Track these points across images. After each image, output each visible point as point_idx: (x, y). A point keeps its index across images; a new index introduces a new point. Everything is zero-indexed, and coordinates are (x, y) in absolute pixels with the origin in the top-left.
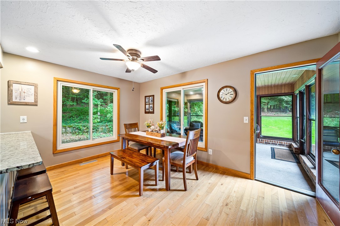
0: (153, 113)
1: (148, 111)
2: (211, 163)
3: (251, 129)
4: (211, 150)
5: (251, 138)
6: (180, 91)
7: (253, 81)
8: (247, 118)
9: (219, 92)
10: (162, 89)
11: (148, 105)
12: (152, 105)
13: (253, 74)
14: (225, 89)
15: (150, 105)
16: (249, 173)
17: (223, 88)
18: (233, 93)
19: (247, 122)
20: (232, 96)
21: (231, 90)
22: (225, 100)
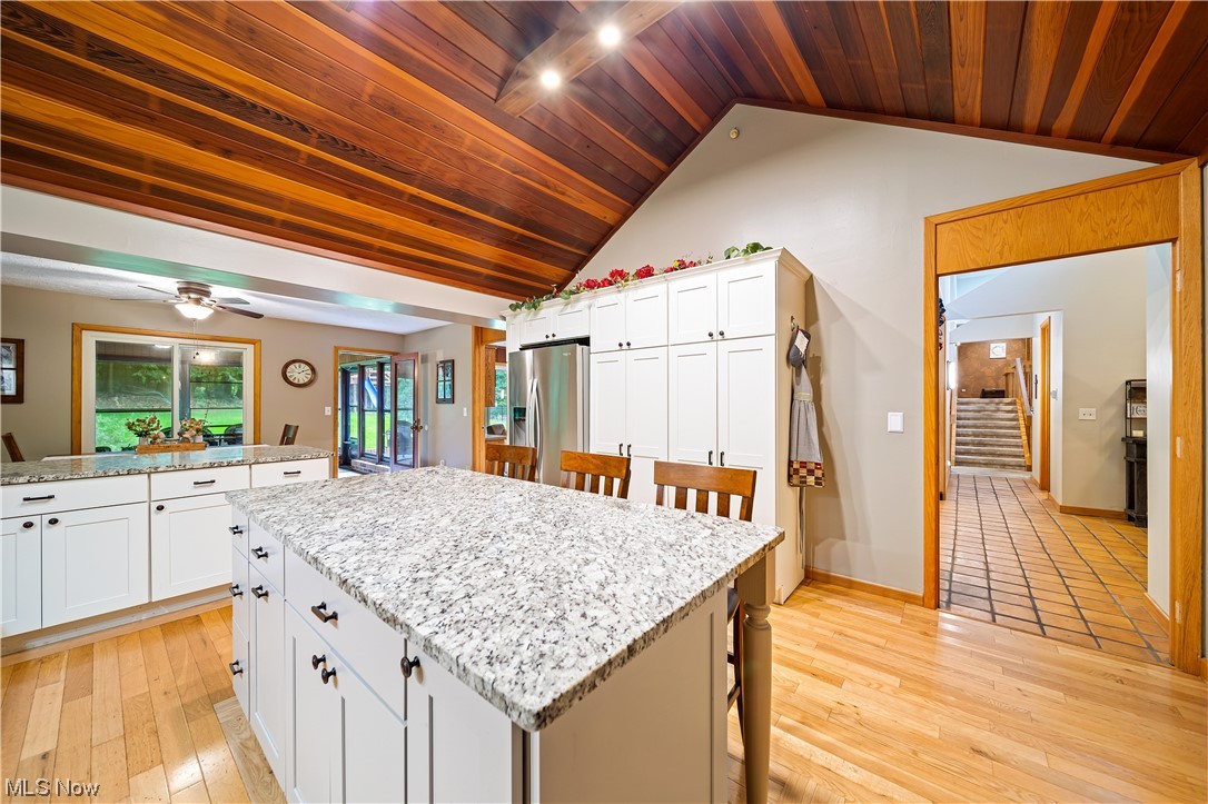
0: (16, 399)
5: (334, 433)
8: (330, 408)
9: (286, 367)
14: (297, 365)
17: (293, 362)
18: (310, 372)
19: (329, 413)
20: (309, 376)
21: (307, 368)
22: (296, 382)
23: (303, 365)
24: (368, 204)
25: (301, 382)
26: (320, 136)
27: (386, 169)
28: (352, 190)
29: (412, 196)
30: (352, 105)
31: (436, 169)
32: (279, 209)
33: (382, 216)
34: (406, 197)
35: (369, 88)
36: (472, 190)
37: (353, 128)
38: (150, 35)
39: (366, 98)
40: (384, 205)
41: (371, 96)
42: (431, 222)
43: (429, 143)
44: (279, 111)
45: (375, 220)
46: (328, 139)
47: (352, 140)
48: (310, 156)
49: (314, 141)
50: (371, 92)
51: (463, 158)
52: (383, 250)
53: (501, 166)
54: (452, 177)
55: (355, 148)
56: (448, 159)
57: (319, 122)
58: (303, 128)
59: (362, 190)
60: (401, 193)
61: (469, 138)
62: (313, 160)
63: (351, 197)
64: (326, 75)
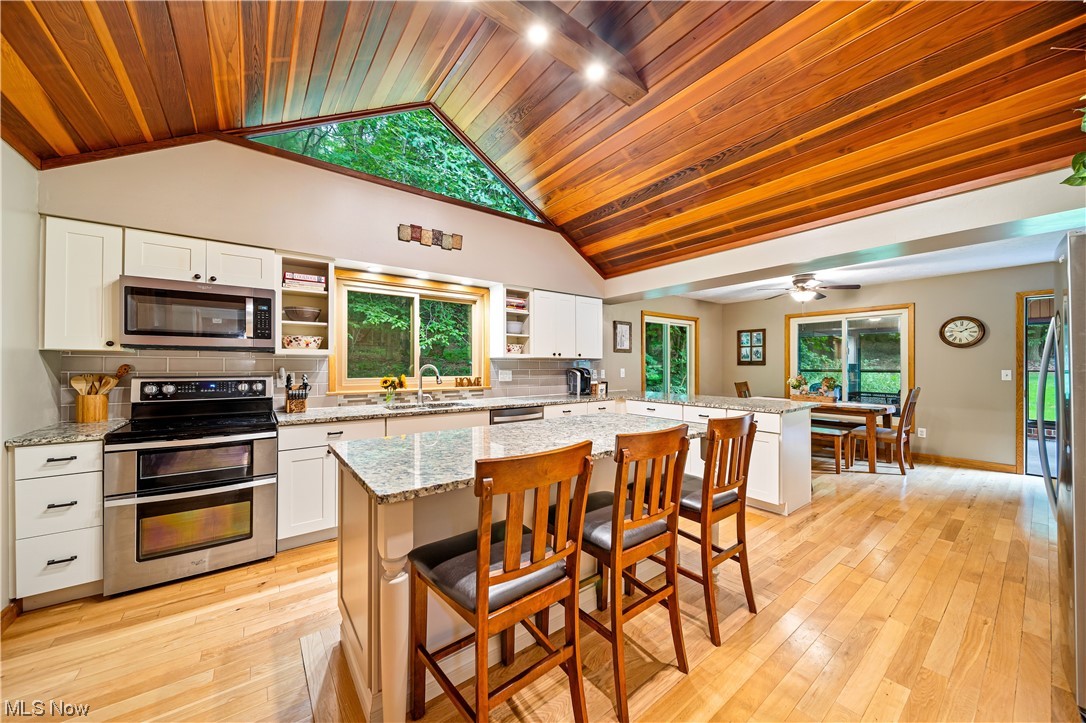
0: (763, 363)
1: (749, 360)
2: (923, 451)
3: (1017, 391)
4: (924, 430)
5: (1017, 404)
6: (840, 322)
7: (1022, 311)
8: (1009, 372)
9: (944, 326)
10: (788, 318)
11: (748, 349)
12: (760, 349)
13: (1022, 299)
14: (958, 323)
15: (754, 349)
16: (1014, 463)
17: (953, 320)
18: (976, 329)
19: (1009, 378)
20: (975, 335)
21: (972, 324)
22: (957, 341)
23: (966, 322)
24: (770, 180)
25: (964, 341)
26: (703, 166)
27: (755, 147)
28: (751, 180)
29: (797, 147)
30: (697, 132)
31: (792, 108)
32: (726, 222)
33: (791, 181)
34: (794, 152)
35: (693, 113)
36: (853, 85)
37: (710, 144)
38: (622, 186)
39: (698, 121)
40: (782, 171)
41: (699, 117)
42: (842, 151)
43: (764, 98)
44: (676, 171)
45: (789, 187)
46: (707, 163)
47: (717, 151)
48: (709, 181)
49: (702, 171)
50: (696, 115)
51: (807, 73)
52: (821, 206)
53: (862, 28)
54: (817, 96)
55: (723, 154)
56: (793, 89)
57: (694, 159)
58: (692, 169)
59: (756, 175)
60: (786, 153)
61: (792, 54)
62: (712, 181)
63: (754, 185)
64: (672, 133)
